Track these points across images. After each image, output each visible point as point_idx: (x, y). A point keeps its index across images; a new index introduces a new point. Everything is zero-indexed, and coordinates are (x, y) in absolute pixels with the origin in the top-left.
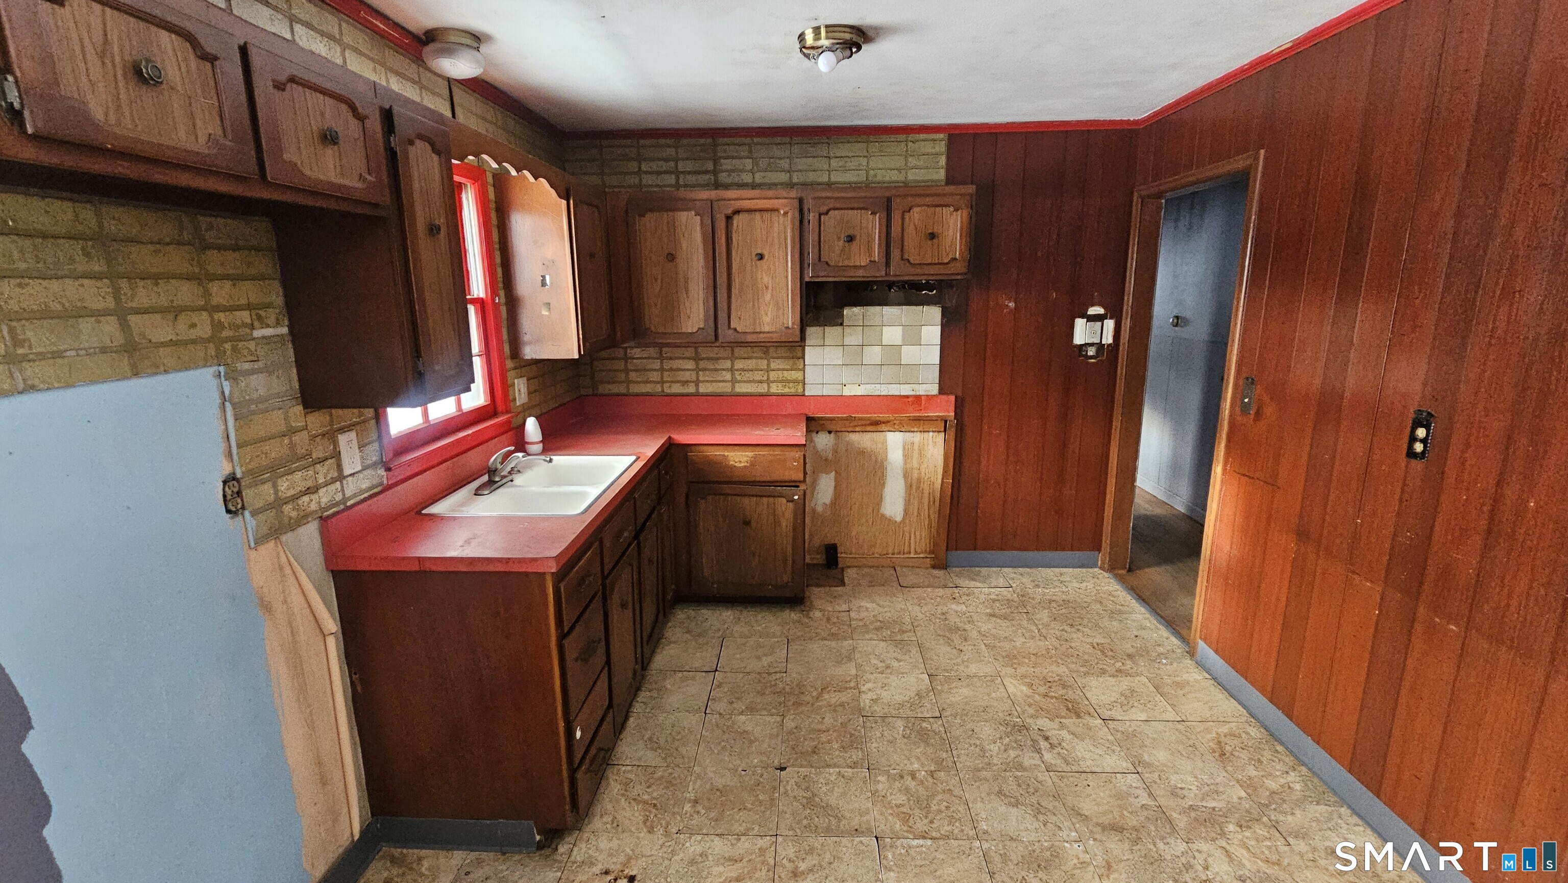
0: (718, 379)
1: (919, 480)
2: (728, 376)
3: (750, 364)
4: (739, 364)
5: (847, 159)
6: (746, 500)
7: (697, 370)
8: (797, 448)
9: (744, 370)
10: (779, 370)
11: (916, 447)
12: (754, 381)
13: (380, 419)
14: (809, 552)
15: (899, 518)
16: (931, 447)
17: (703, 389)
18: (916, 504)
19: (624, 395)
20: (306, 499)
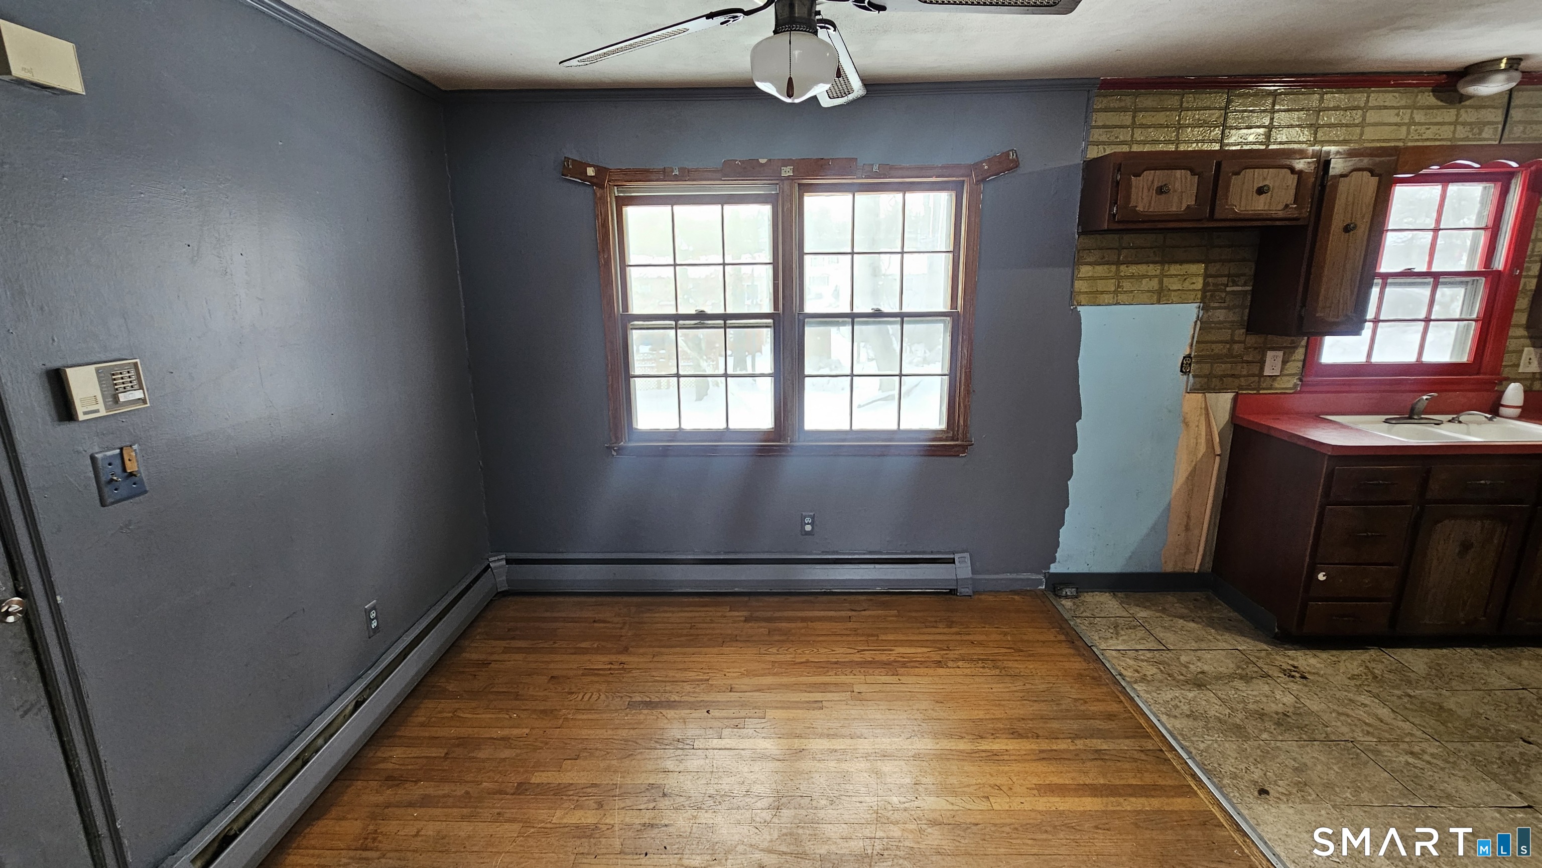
20: (1230, 379)
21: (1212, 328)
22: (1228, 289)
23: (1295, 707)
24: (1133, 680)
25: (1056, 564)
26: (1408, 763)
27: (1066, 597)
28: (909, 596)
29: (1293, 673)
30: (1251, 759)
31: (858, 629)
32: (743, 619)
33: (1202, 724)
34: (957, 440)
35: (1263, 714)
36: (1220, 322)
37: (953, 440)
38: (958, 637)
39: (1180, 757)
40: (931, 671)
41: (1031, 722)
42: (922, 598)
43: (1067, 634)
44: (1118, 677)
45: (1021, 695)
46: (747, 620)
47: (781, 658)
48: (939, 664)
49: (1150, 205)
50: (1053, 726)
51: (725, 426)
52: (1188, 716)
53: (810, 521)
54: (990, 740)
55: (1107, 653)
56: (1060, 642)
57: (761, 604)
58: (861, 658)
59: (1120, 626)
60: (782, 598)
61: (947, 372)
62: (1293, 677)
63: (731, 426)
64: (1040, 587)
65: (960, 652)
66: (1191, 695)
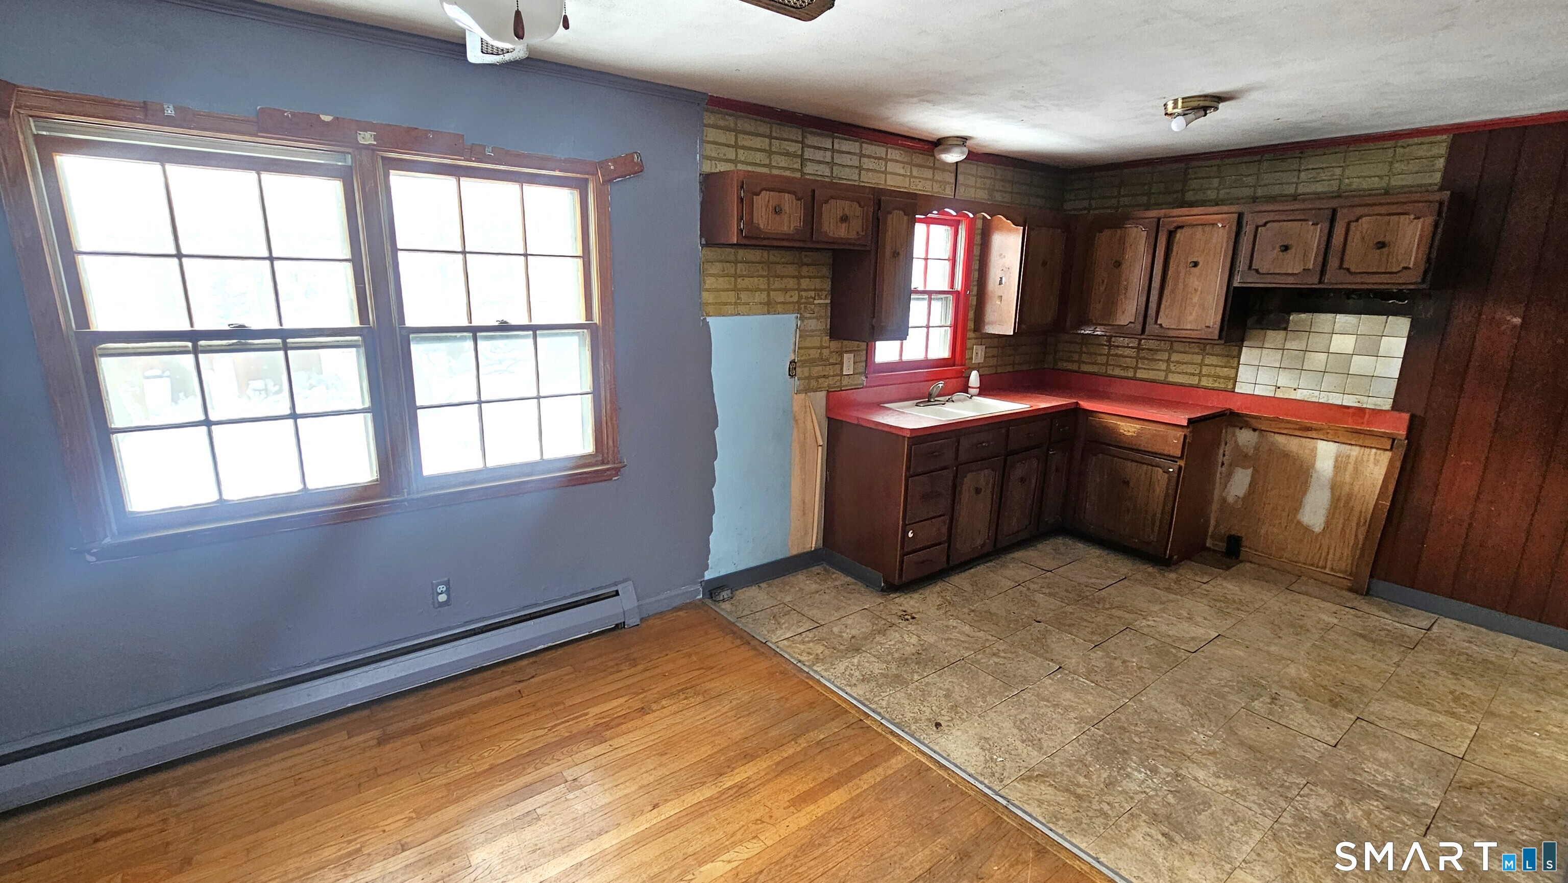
0: (1155, 368)
1: (1350, 496)
2: (1163, 366)
3: (1186, 358)
4: (1175, 357)
5: (1321, 171)
6: (1129, 464)
7: (1137, 358)
8: (1180, 429)
9: (1178, 362)
10: (1212, 365)
11: (1352, 461)
12: (1186, 373)
13: (870, 352)
14: (1212, 537)
15: (1318, 529)
16: (1371, 465)
17: (1140, 374)
18: (1341, 521)
19: (1076, 372)
20: (823, 380)
21: (808, 336)
22: (816, 302)
23: (921, 645)
24: (811, 663)
25: (709, 570)
26: (996, 663)
27: (723, 600)
28: (575, 645)
29: (906, 617)
30: (918, 701)
31: (536, 702)
32: (375, 742)
33: (874, 683)
34: (608, 463)
35: (906, 659)
36: (812, 331)
37: (603, 463)
38: (648, 674)
39: (876, 720)
40: (638, 722)
41: (754, 739)
42: (592, 642)
43: (742, 638)
44: (799, 664)
45: (733, 713)
46: (381, 742)
47: (454, 775)
48: (643, 711)
49: (768, 224)
50: (773, 734)
51: (301, 487)
52: (863, 680)
53: (445, 589)
54: (729, 774)
55: (781, 644)
56: (738, 647)
57: (392, 713)
58: (556, 736)
59: (778, 615)
60: (420, 695)
61: (589, 390)
62: (907, 620)
63: (311, 485)
64: (699, 597)
65: (658, 689)
66: (855, 661)
